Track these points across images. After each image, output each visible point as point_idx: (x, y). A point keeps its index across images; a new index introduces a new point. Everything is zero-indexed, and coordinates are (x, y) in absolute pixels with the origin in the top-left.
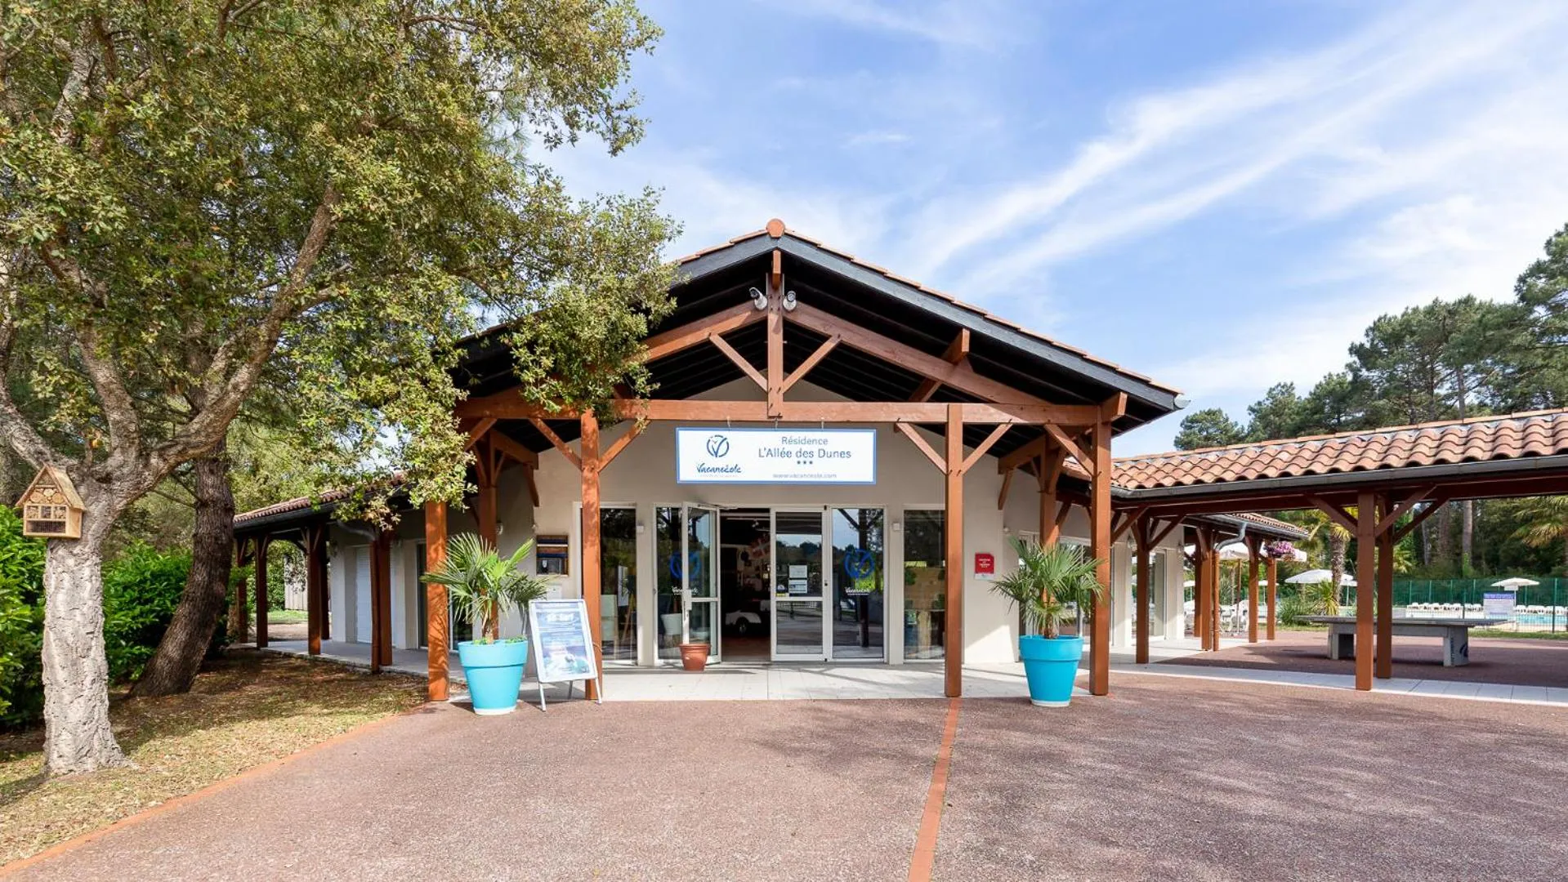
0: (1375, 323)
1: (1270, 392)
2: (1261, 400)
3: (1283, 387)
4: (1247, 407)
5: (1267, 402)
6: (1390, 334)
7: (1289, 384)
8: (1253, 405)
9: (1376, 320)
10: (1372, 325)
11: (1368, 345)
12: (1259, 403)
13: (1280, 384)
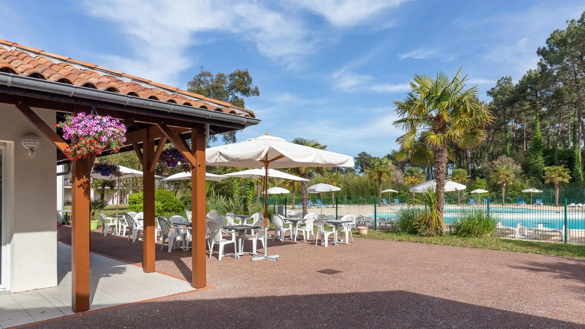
0: (551, 35)
1: (498, 82)
2: (494, 87)
3: (505, 79)
4: (486, 92)
5: (497, 88)
6: (560, 40)
7: (508, 78)
8: (489, 90)
9: (552, 33)
10: (550, 37)
11: (548, 49)
12: (493, 89)
13: (503, 78)
